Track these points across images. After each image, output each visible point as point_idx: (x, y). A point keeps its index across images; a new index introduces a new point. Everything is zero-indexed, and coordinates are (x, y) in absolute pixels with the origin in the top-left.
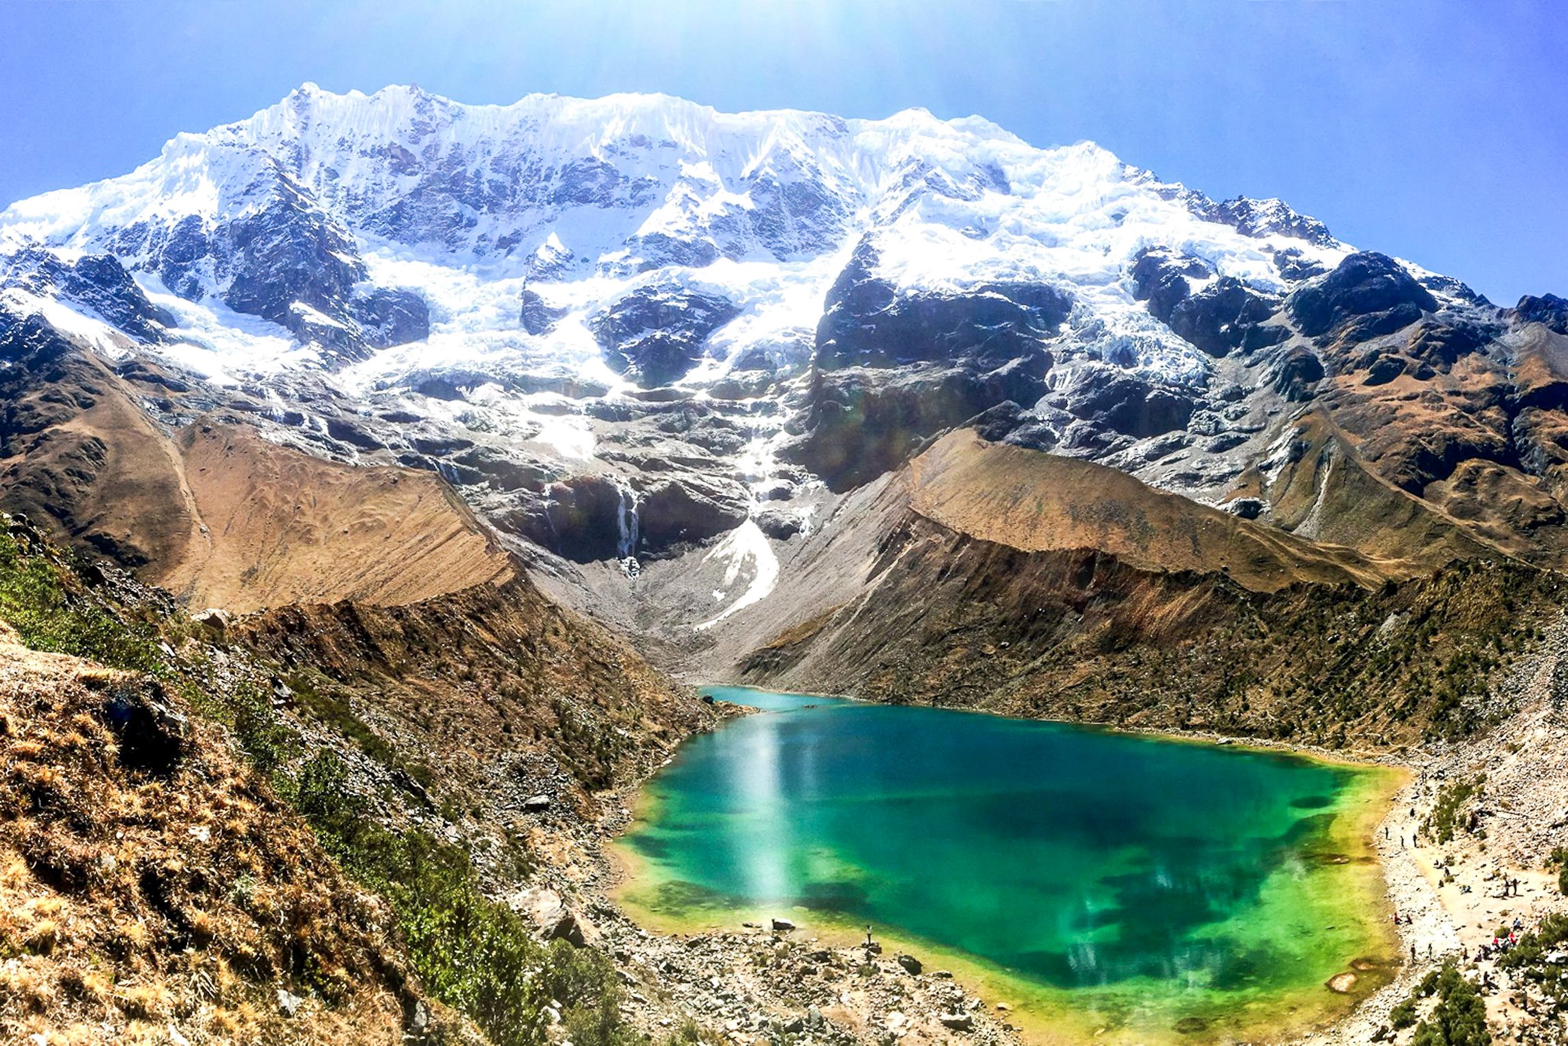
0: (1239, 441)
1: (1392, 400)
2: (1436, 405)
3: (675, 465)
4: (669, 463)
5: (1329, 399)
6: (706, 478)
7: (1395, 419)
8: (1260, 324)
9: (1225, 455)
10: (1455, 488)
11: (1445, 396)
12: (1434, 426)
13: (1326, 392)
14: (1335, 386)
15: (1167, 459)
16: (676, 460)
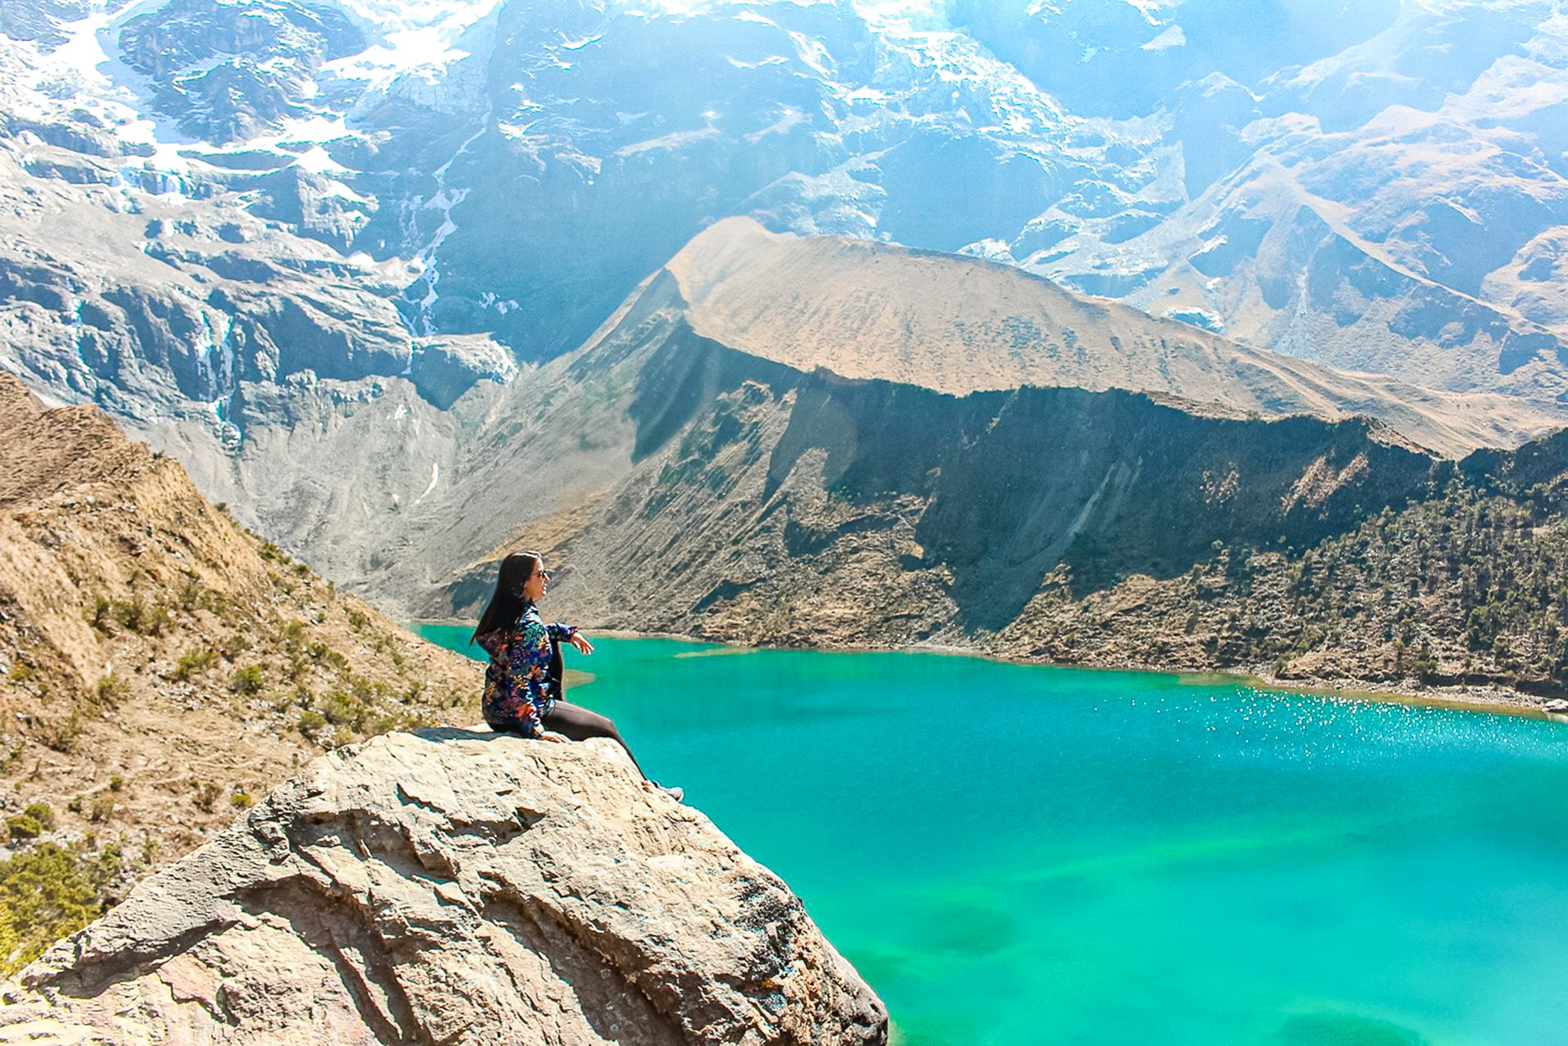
0: (1149, 224)
1: (1384, 143)
2: (1460, 144)
3: (284, 271)
4: (276, 267)
5: (1279, 151)
6: (336, 291)
7: (1397, 174)
8: (1146, 47)
9: (1129, 245)
10: (1523, 276)
11: (1472, 129)
12: (1468, 179)
13: (1271, 140)
14: (1285, 130)
15: (1044, 254)
16: (287, 263)
